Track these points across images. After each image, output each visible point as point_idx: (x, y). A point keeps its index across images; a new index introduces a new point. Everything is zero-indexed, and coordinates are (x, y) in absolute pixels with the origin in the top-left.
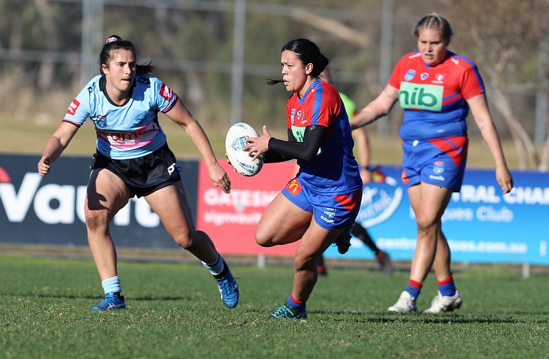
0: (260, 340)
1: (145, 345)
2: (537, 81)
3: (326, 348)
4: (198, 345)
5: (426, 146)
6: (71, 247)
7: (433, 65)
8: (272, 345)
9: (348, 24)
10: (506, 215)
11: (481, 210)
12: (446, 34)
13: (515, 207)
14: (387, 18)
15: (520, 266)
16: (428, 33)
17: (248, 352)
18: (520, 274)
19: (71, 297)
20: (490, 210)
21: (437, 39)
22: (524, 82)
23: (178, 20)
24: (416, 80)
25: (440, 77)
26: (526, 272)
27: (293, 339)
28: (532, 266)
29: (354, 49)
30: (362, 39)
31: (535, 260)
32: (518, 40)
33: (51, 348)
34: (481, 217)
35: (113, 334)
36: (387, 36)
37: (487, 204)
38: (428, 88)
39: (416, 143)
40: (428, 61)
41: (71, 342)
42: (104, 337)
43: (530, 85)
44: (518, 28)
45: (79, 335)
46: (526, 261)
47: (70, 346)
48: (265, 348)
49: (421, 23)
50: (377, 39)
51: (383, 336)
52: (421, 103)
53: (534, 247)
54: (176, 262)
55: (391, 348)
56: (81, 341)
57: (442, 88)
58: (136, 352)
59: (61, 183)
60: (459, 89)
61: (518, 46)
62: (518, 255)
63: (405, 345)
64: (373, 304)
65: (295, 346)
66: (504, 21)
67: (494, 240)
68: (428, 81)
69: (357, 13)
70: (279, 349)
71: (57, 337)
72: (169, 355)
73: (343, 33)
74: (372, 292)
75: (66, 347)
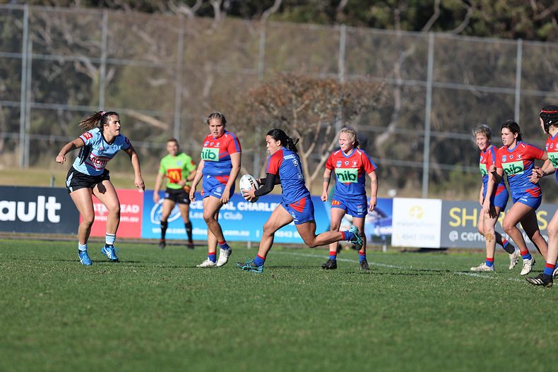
0: (112, 281)
1: (53, 283)
2: (255, 148)
3: (146, 285)
4: (80, 284)
5: (213, 179)
6: (14, 233)
7: (217, 138)
8: (119, 283)
9: (157, 118)
10: (239, 216)
11: (226, 214)
12: (224, 122)
13: (243, 212)
14: (177, 115)
15: (246, 243)
16: (215, 121)
17: (106, 287)
18: (246, 247)
19: (15, 259)
20: (230, 214)
21: (220, 124)
22: (248, 148)
23: (69, 116)
24: (208, 146)
25: (218, 144)
26: (249, 246)
27: (129, 280)
28: (252, 243)
29: (160, 131)
30: (165, 126)
31: (254, 240)
32: (245, 127)
33: (4, 285)
34: (226, 217)
35: (36, 278)
36: (177, 124)
37: (229, 211)
38: (212, 150)
39: (209, 177)
40: (215, 136)
41: (14, 282)
42: (32, 280)
43: (251, 150)
44: (244, 121)
45: (18, 279)
46: (249, 240)
47: (14, 284)
48: (115, 285)
49: (210, 116)
50: (172, 126)
51: (176, 278)
52: (209, 157)
53: (253, 233)
54: (68, 241)
55: (180, 285)
56: (20, 281)
57: (218, 149)
58: (48, 287)
59: (9, 200)
60: (226, 149)
61: (245, 130)
62: (245, 237)
63: (188, 283)
64: (170, 262)
65: (130, 284)
66: (238, 117)
67: (232, 229)
68: (212, 147)
69: (162, 112)
70: (122, 285)
71: (7, 280)
72: (65, 289)
73: (155, 123)
74: (170, 256)
75: (11, 285)
